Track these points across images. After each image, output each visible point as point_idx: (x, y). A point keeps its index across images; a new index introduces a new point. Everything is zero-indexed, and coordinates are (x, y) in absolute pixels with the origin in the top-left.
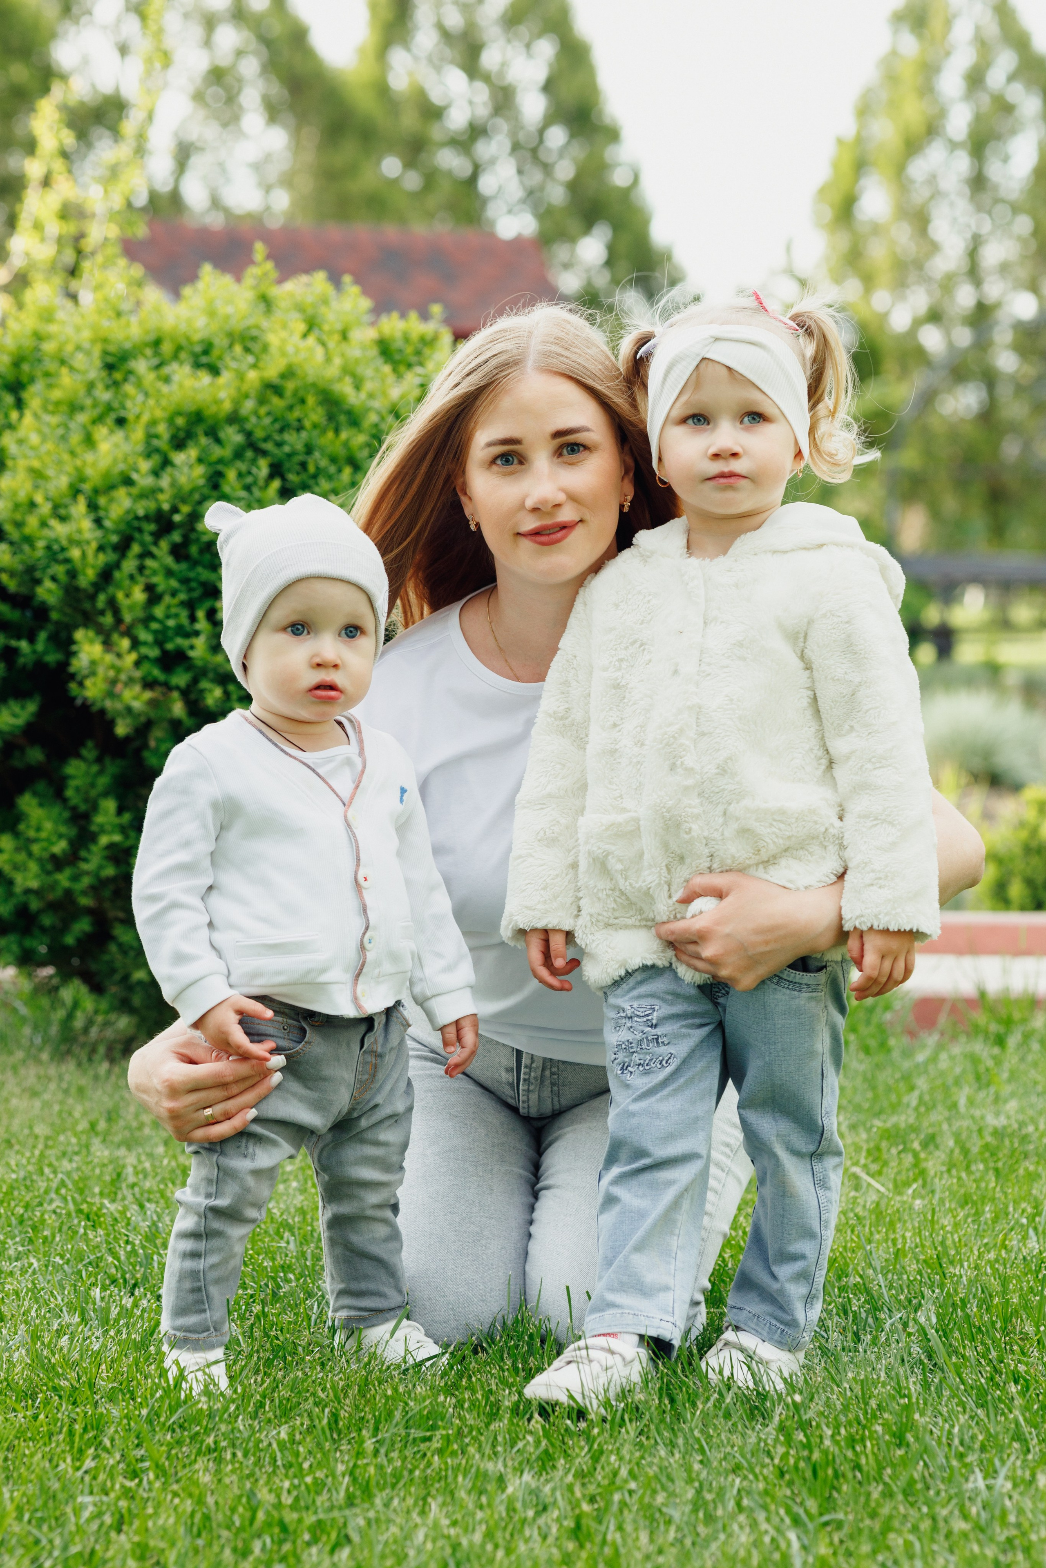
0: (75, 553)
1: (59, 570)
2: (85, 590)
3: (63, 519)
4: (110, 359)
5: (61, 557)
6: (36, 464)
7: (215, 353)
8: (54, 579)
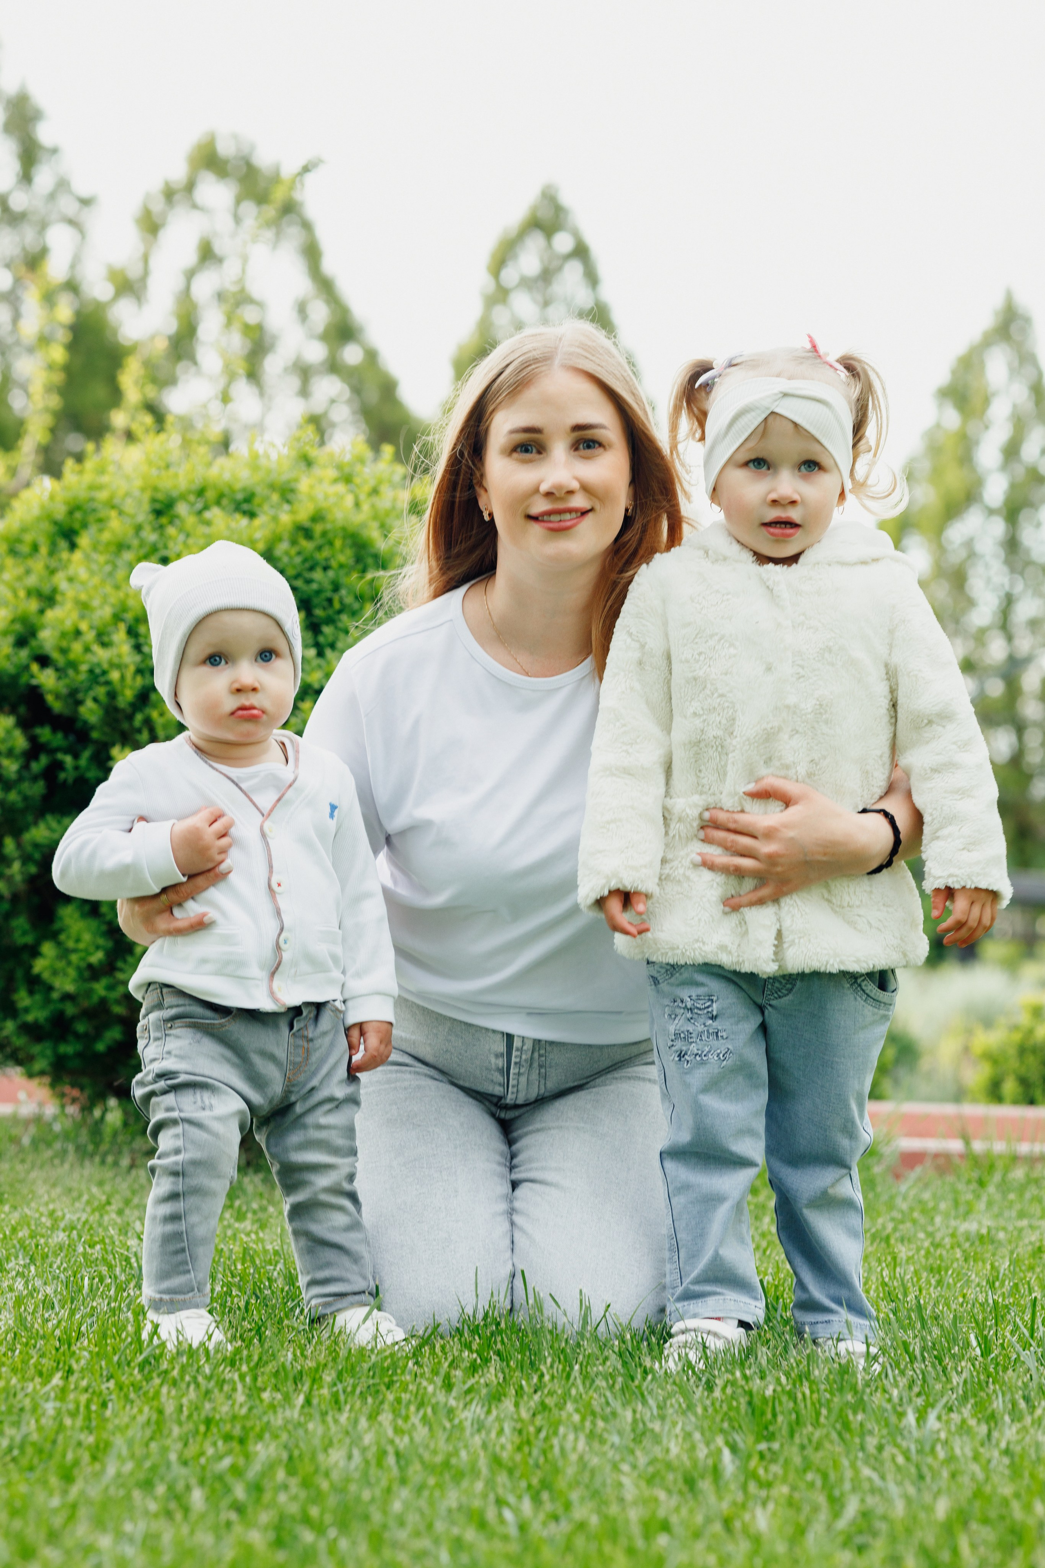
0: (115, 675)
1: (101, 691)
2: (123, 710)
3: (104, 645)
4: (158, 506)
5: (102, 679)
6: (83, 597)
7: (256, 501)
8: (95, 700)
